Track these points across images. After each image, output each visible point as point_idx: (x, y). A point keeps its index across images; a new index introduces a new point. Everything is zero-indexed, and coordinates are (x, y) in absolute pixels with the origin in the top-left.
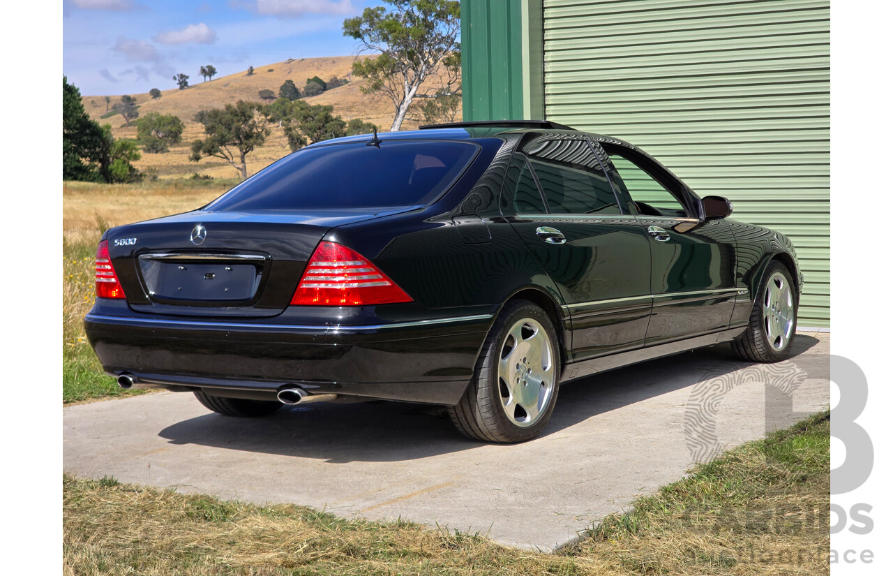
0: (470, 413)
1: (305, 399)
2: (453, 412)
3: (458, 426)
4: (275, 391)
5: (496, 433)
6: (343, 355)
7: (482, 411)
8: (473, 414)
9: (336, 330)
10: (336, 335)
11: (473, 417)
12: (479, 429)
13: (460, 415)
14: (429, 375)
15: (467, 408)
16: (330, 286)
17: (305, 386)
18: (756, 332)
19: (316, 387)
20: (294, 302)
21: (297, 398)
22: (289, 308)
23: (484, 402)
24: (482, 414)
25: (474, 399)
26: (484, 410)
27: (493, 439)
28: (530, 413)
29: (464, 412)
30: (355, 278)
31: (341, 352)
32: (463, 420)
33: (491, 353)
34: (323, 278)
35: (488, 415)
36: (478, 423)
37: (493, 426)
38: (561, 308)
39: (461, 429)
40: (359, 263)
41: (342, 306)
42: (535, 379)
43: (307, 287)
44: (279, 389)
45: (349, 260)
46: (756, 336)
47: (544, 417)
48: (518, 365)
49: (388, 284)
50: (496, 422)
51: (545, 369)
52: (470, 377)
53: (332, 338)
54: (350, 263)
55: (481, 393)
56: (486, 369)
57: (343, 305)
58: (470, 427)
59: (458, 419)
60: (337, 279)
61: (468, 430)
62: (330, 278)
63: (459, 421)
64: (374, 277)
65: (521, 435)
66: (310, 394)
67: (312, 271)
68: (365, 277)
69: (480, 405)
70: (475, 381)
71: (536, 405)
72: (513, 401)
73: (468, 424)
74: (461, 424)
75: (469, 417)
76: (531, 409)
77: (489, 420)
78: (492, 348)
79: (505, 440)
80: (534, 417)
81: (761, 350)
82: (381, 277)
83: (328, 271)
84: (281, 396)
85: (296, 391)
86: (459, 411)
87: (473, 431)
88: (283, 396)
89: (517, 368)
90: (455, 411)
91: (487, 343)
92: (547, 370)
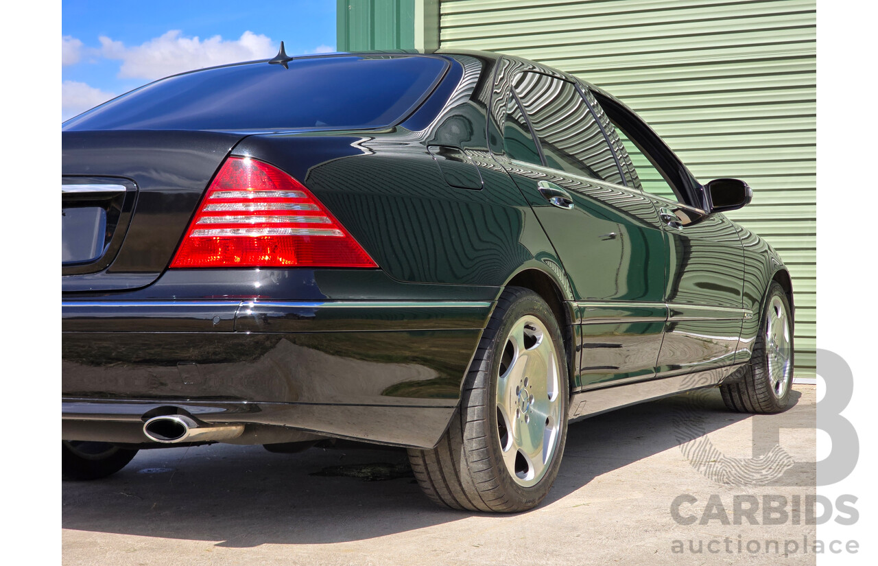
0: (449, 463)
1: (192, 432)
2: (421, 462)
3: (427, 485)
4: (140, 420)
5: (489, 496)
6: (262, 354)
7: (470, 460)
8: (454, 465)
9: (250, 308)
10: (252, 317)
11: (455, 470)
12: (462, 489)
13: (433, 467)
14: (387, 395)
15: (445, 456)
16: (243, 232)
17: (192, 410)
18: (757, 372)
19: (213, 410)
20: (177, 262)
21: (179, 430)
22: (168, 273)
23: (474, 445)
24: (471, 465)
25: (458, 440)
26: (475, 457)
27: (481, 506)
28: (533, 465)
29: (438, 462)
30: (287, 220)
31: (257, 349)
32: (437, 476)
33: (487, 364)
34: (229, 219)
35: (480, 466)
36: (462, 480)
37: (486, 484)
38: (571, 307)
39: (430, 491)
40: (292, 194)
41: (261, 268)
42: (539, 412)
43: (201, 235)
44: (146, 416)
45: (276, 188)
46: (757, 377)
47: (551, 473)
48: (518, 388)
49: (338, 233)
50: (492, 477)
51: (550, 398)
52: (455, 402)
53: (245, 322)
54: (278, 194)
55: (471, 429)
56: (480, 391)
57: (264, 267)
58: (447, 486)
59: (428, 473)
60: (253, 220)
61: (443, 491)
62: (241, 219)
63: (430, 478)
64: (316, 219)
65: (524, 500)
66: (202, 424)
67: (210, 208)
68: (301, 219)
69: (468, 448)
70: (461, 410)
71: (541, 452)
72: (513, 445)
73: (445, 480)
74: (431, 481)
75: (448, 470)
76: (534, 459)
77: (482, 473)
78: (488, 357)
79: (500, 508)
80: (539, 473)
81: (762, 396)
82: (328, 221)
83: (240, 207)
84: (150, 428)
85: (177, 419)
86: (431, 460)
87: (450, 492)
88: (155, 428)
89: (517, 394)
90: (424, 461)
91: (481, 349)
92: (553, 399)
